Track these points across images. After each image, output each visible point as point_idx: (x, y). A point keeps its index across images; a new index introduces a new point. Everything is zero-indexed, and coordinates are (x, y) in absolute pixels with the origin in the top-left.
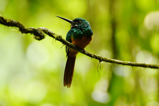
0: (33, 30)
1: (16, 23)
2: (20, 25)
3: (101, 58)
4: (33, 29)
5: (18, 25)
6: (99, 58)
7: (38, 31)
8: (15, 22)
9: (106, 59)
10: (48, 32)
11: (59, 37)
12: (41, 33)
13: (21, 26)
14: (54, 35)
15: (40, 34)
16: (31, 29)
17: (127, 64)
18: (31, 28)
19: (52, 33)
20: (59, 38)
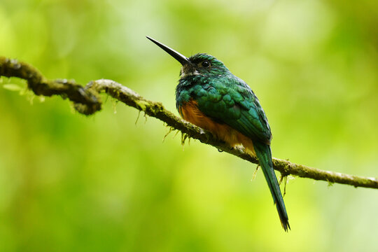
0: (66, 87)
1: (19, 66)
2: (29, 72)
3: (287, 167)
4: (65, 84)
5: (25, 74)
6: (281, 166)
7: (81, 90)
8: (16, 65)
9: (301, 169)
10: (121, 93)
11: (156, 107)
12: (90, 95)
13: (31, 76)
14: (139, 103)
15: (88, 98)
16: (60, 83)
17: (365, 183)
18: (60, 80)
19: (133, 96)
20: (154, 111)
